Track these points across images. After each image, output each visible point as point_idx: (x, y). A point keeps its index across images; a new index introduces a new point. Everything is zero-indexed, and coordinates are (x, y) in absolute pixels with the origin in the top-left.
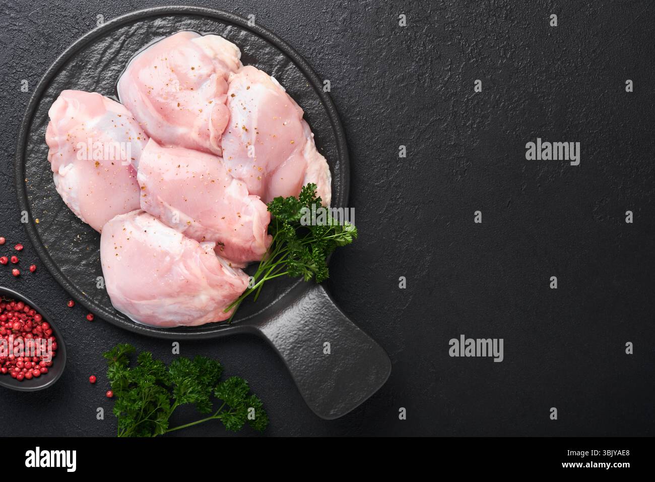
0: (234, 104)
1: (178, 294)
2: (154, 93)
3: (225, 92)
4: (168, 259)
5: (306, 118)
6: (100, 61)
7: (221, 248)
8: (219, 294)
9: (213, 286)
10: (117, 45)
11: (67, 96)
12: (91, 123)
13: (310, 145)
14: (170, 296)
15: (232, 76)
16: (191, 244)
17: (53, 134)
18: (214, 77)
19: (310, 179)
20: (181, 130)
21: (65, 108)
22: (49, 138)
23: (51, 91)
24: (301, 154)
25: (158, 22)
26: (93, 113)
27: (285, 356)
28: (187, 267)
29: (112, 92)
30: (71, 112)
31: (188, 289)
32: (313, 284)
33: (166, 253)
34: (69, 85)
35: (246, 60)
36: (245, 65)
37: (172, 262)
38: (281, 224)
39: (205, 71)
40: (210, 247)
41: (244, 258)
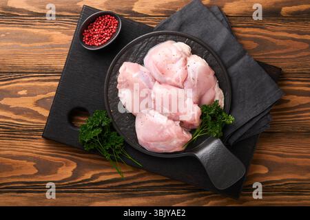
0: (189, 69)
1: (165, 140)
2: (158, 64)
3: (186, 64)
4: (162, 127)
5: (215, 75)
6: (138, 51)
7: (182, 123)
8: (181, 141)
9: (179, 138)
10: (144, 45)
11: (125, 65)
12: (135, 75)
13: (217, 85)
14: (162, 141)
15: (188, 58)
16: (171, 122)
17: (120, 78)
18: (182, 59)
19: (217, 98)
20: (168, 79)
21: (125, 69)
22: (119, 80)
23: (119, 61)
24: (214, 89)
25: (160, 37)
26: (135, 71)
27: (205, 165)
28: (169, 130)
29: (142, 63)
30: (127, 71)
31: (169, 138)
32: (217, 137)
33: (161, 125)
34: (126, 60)
35: (193, 52)
36: (193, 54)
37: (164, 129)
38: (205, 115)
39: (178, 56)
40: (178, 123)
41: (190, 128)
